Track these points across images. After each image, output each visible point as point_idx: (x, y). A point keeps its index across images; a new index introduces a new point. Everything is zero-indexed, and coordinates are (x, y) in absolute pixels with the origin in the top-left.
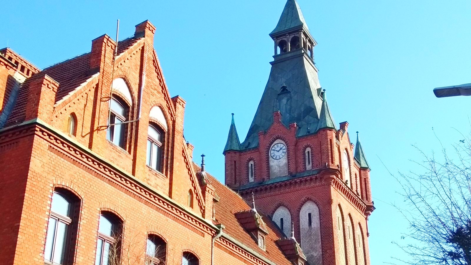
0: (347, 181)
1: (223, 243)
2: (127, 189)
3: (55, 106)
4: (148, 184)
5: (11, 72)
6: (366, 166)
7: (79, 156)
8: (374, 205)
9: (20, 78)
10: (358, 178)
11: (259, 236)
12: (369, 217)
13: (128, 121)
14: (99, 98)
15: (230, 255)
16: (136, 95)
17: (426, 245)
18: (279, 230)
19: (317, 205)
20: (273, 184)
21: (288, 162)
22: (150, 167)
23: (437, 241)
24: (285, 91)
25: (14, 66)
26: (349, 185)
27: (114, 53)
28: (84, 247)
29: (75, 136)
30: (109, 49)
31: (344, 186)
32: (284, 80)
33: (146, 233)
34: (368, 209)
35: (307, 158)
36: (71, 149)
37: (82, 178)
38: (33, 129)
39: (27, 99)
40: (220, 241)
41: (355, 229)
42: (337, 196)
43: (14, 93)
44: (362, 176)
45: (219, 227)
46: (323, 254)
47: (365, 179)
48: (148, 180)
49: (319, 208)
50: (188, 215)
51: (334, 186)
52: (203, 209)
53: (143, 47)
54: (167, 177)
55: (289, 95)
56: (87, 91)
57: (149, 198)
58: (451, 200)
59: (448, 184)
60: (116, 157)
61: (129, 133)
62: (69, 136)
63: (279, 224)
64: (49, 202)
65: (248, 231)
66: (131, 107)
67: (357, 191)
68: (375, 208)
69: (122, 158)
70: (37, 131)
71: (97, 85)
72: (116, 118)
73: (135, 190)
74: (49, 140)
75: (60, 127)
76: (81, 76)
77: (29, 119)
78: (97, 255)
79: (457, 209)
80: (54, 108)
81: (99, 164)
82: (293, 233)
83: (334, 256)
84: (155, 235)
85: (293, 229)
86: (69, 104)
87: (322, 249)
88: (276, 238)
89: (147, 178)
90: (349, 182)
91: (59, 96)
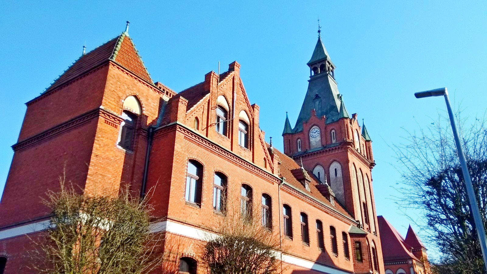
0: (358, 149)
1: (285, 188)
2: (229, 159)
3: (186, 113)
4: (240, 155)
5: (161, 95)
6: (369, 139)
7: (201, 141)
8: (375, 163)
9: (166, 98)
10: (365, 147)
11: (306, 183)
12: (372, 170)
13: (227, 120)
14: (210, 107)
15: (289, 195)
16: (231, 105)
17: (412, 188)
18: (317, 179)
19: (340, 164)
20: (312, 152)
21: (321, 139)
22: (241, 145)
23: (419, 185)
24: (318, 97)
25: (163, 92)
26: (359, 151)
27: (218, 81)
28: (207, 192)
29: (198, 130)
30: (214, 79)
31: (356, 152)
32: (316, 90)
33: (240, 183)
34: (372, 165)
35: (332, 136)
36: (196, 137)
37: (203, 154)
38: (175, 127)
39: (171, 110)
40: (283, 187)
41: (364, 177)
42: (351, 158)
43: (163, 107)
44: (367, 145)
45: (283, 179)
46: (345, 193)
47: (369, 147)
48: (240, 153)
49: (341, 165)
50: (264, 172)
51: (350, 152)
52: (273, 168)
53: (234, 77)
54: (251, 151)
55: (320, 99)
56: (203, 104)
57: (241, 163)
58: (427, 160)
59: (425, 151)
60: (221, 141)
61: (228, 127)
62: (195, 130)
63: (317, 176)
64: (186, 168)
65: (299, 180)
66: (228, 112)
67: (364, 154)
68: (375, 164)
69: (225, 141)
70: (177, 128)
71: (209, 100)
72: (220, 119)
73: (233, 159)
74: (184, 133)
75: (190, 126)
76: (200, 96)
77: (172, 122)
78: (214, 197)
79: (431, 165)
80: (186, 115)
81: (212, 145)
82: (326, 180)
83: (352, 193)
84: (246, 184)
85: (326, 178)
86: (194, 112)
87: (344, 189)
88: (316, 184)
89: (240, 152)
90: (359, 150)
91: (188, 108)
